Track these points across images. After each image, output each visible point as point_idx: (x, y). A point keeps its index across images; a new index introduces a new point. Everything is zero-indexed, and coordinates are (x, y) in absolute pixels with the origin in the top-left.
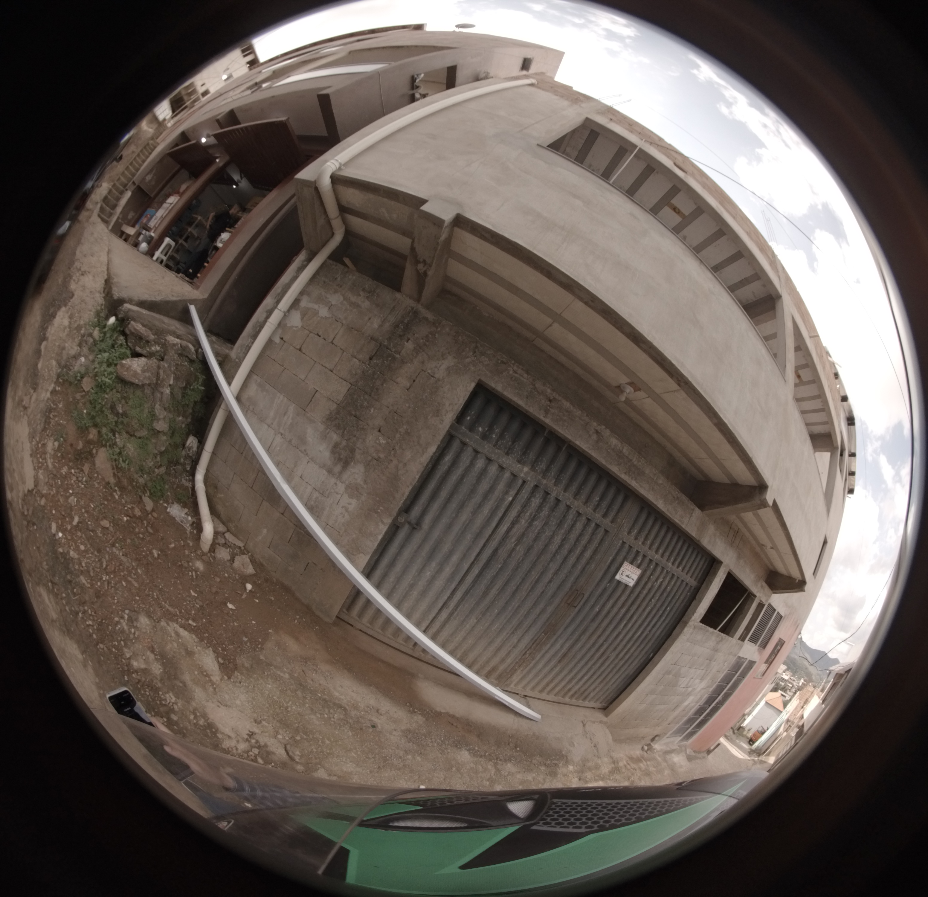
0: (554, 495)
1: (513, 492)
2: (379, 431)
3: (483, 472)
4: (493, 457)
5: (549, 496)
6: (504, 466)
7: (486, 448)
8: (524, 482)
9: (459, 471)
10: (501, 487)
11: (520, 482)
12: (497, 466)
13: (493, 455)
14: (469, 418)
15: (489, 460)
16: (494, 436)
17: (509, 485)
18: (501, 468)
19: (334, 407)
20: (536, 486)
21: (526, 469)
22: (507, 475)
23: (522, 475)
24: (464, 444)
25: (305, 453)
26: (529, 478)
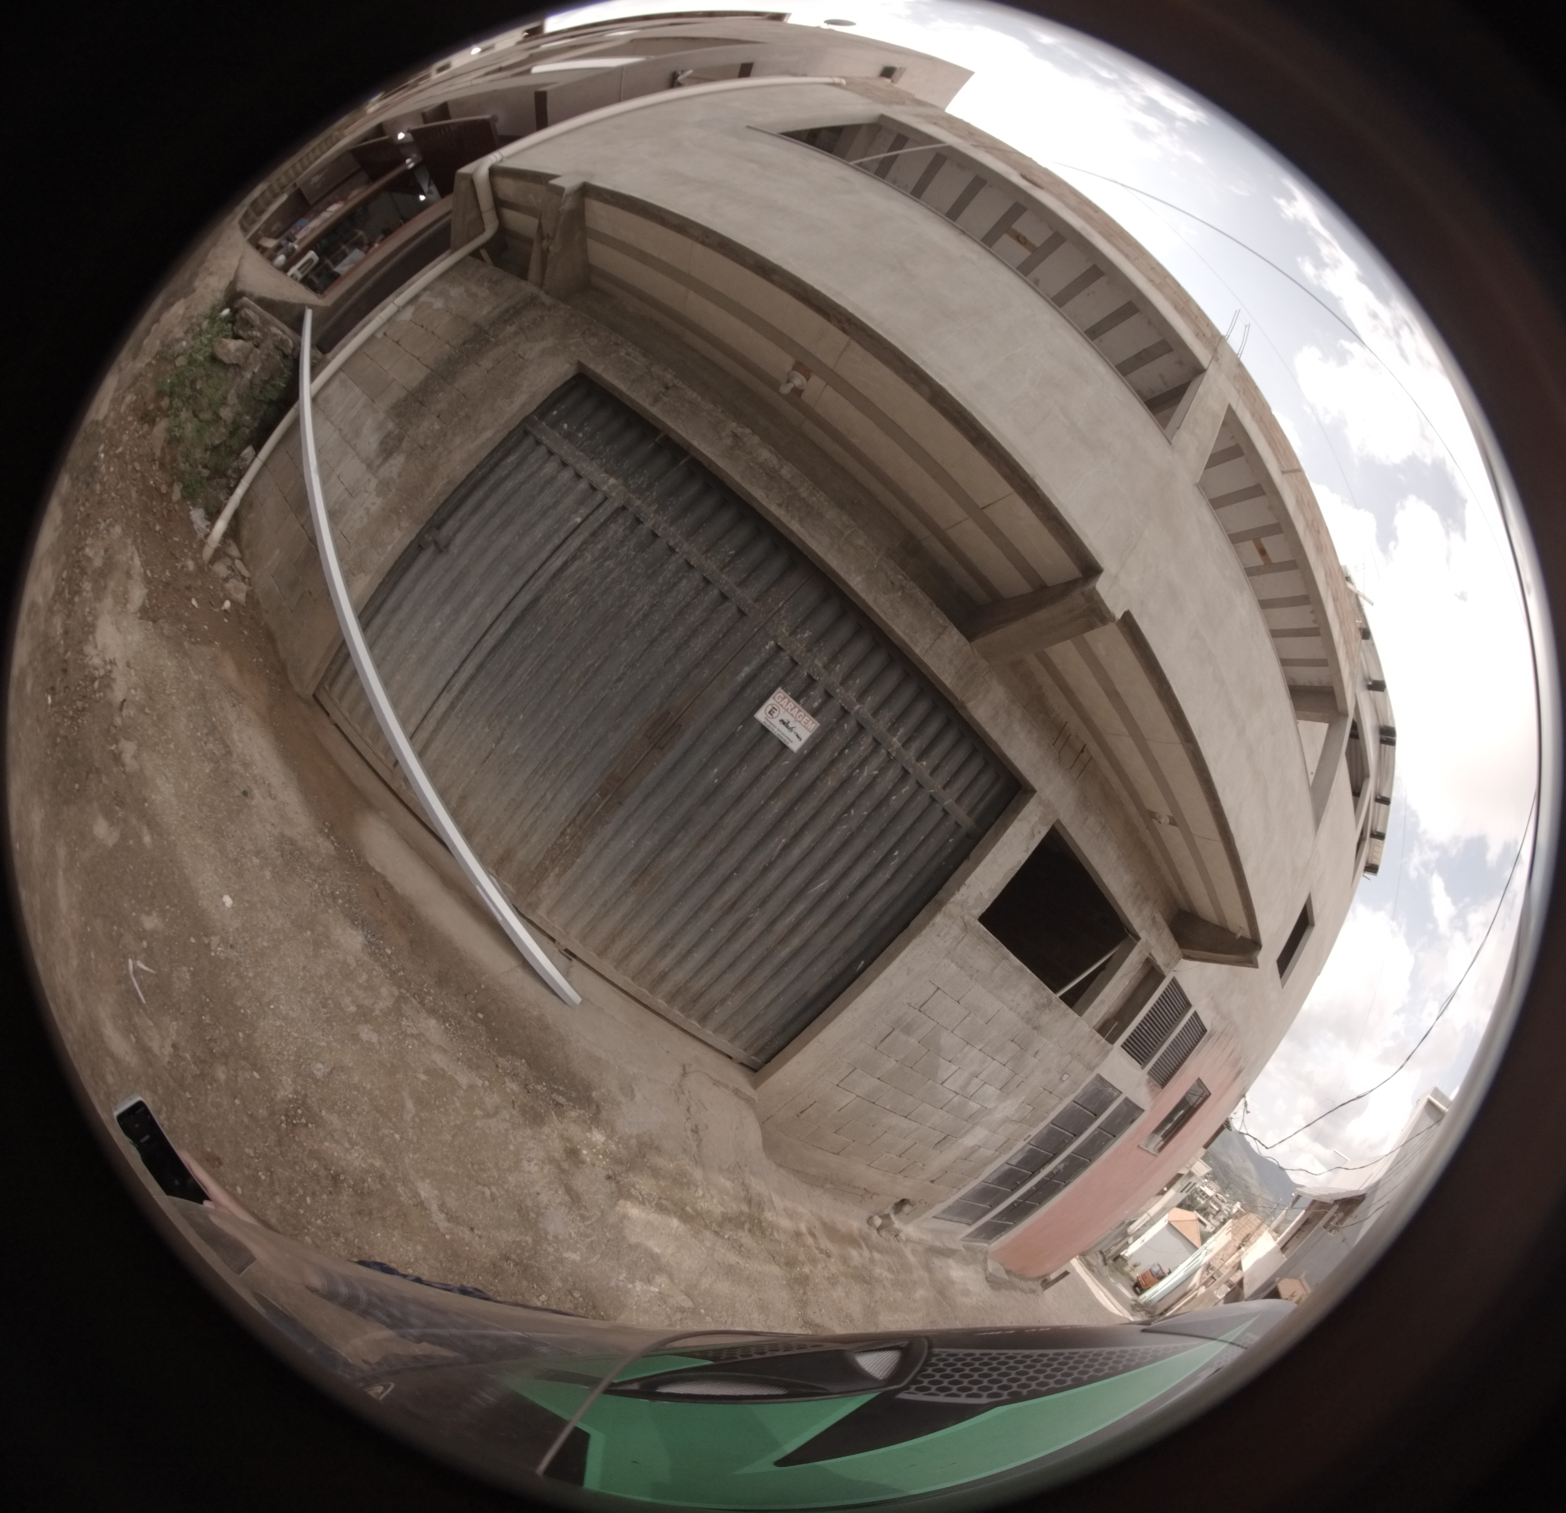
0: (648, 525)
1: (584, 511)
2: (438, 417)
3: (552, 479)
4: (570, 460)
5: (640, 526)
6: (582, 473)
7: (565, 449)
8: (606, 499)
9: (521, 476)
10: (569, 500)
11: (599, 497)
12: (573, 472)
13: (570, 459)
14: (555, 413)
15: (564, 464)
16: (581, 435)
17: (581, 502)
18: (578, 476)
19: (403, 394)
20: (624, 508)
21: (612, 481)
22: (583, 485)
23: (605, 488)
24: (538, 443)
25: (354, 448)
26: (614, 494)
